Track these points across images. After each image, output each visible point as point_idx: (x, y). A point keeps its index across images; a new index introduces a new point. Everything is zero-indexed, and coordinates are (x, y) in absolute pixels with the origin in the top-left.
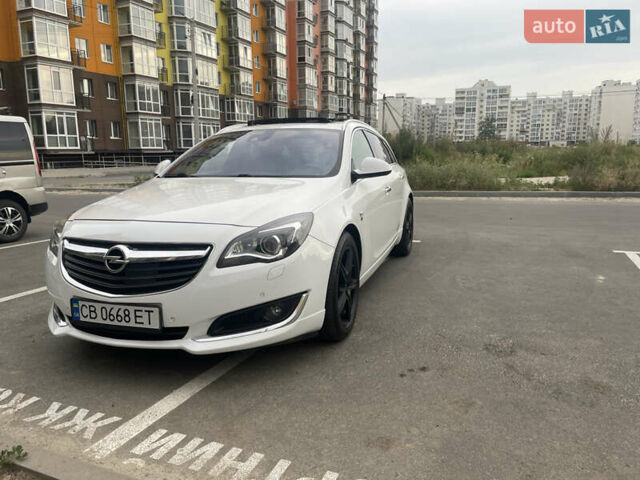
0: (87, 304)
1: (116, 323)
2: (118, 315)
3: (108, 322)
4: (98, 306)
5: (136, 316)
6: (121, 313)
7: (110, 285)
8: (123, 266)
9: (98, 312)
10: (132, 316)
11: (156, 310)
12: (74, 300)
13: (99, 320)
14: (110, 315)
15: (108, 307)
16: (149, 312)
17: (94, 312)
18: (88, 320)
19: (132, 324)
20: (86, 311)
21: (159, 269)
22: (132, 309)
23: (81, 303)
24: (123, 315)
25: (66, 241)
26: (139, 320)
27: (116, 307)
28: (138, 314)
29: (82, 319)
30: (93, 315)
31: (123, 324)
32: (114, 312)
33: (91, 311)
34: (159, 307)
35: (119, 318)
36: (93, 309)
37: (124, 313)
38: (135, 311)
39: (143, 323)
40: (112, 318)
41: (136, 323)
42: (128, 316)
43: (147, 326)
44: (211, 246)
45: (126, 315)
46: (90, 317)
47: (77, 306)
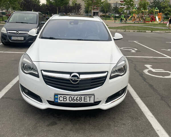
0: (63, 96)
1: (75, 102)
2: (76, 99)
3: (72, 102)
4: (68, 97)
5: (84, 99)
6: (78, 98)
8: (79, 81)
9: (68, 99)
10: (83, 99)
13: (68, 101)
14: (73, 99)
15: (73, 97)
16: (90, 97)
17: (66, 99)
18: (62, 102)
19: (83, 102)
20: (61, 99)
22: (83, 97)
23: (59, 96)
24: (79, 99)
25: (42, 71)
26: (85, 100)
27: (76, 96)
28: (85, 98)
29: (59, 101)
30: (65, 100)
31: (79, 102)
33: (64, 98)
34: (94, 95)
35: (77, 100)
36: (65, 98)
37: (80, 98)
38: (84, 97)
39: (87, 101)
40: (74, 100)
41: (84, 101)
42: (81, 99)
43: (88, 102)
44: (107, 72)
45: (80, 99)
46: (64, 101)
47: (57, 97)
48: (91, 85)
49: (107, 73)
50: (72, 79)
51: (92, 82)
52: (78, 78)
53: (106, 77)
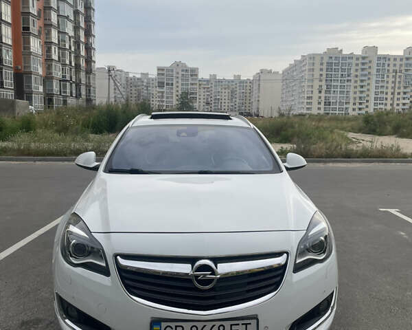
0: (173, 325)
4: (187, 326)
7: (197, 302)
8: (215, 281)
11: (254, 322)
12: (155, 322)
15: (200, 325)
16: (246, 324)
21: (246, 281)
22: (227, 324)
23: (164, 325)
25: (118, 257)
27: (210, 325)
28: (234, 328)
34: (256, 318)
36: (180, 329)
37: (219, 329)
38: (231, 325)
44: (287, 253)
48: (248, 291)
49: (285, 254)
50: (197, 277)
51: (249, 283)
52: (213, 273)
53: (283, 268)
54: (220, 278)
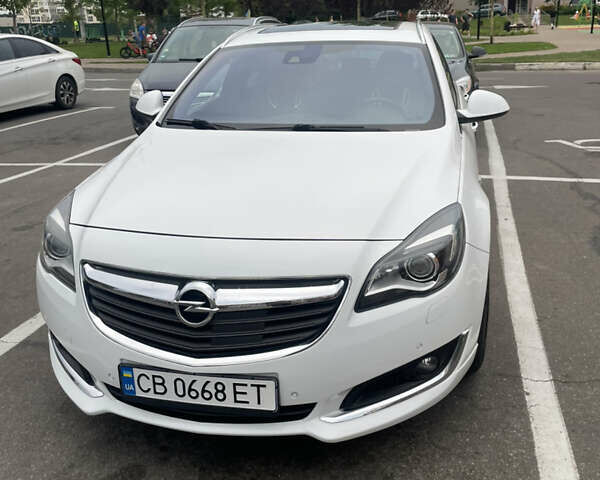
0: (150, 373)
1: (200, 401)
2: (204, 391)
3: (187, 400)
4: (169, 378)
5: (236, 393)
6: (210, 388)
9: (170, 385)
10: (229, 391)
11: (271, 384)
12: (125, 367)
13: (171, 397)
14: (190, 390)
15: (187, 379)
16: (258, 386)
17: (162, 384)
18: (151, 395)
19: (229, 403)
20: (146, 384)
22: (229, 383)
23: (137, 372)
24: (213, 392)
25: (87, 266)
26: (240, 397)
27: (202, 380)
28: (239, 389)
29: (139, 393)
30: (160, 389)
31: (214, 402)
32: (198, 387)
33: (155, 384)
34: (274, 378)
35: (207, 395)
36: (160, 381)
37: (216, 388)
38: (235, 385)
39: (247, 402)
40: (193, 394)
41: (236, 401)
42: (222, 391)
43: (253, 406)
44: (346, 279)
45: (218, 391)
46: (155, 393)
47: (130, 376)
48: (266, 336)
49: (342, 282)
50: (182, 307)
52: (207, 302)
53: (333, 303)
54: (217, 312)
